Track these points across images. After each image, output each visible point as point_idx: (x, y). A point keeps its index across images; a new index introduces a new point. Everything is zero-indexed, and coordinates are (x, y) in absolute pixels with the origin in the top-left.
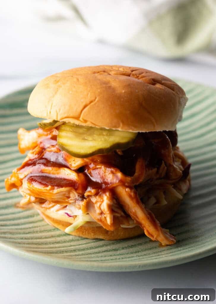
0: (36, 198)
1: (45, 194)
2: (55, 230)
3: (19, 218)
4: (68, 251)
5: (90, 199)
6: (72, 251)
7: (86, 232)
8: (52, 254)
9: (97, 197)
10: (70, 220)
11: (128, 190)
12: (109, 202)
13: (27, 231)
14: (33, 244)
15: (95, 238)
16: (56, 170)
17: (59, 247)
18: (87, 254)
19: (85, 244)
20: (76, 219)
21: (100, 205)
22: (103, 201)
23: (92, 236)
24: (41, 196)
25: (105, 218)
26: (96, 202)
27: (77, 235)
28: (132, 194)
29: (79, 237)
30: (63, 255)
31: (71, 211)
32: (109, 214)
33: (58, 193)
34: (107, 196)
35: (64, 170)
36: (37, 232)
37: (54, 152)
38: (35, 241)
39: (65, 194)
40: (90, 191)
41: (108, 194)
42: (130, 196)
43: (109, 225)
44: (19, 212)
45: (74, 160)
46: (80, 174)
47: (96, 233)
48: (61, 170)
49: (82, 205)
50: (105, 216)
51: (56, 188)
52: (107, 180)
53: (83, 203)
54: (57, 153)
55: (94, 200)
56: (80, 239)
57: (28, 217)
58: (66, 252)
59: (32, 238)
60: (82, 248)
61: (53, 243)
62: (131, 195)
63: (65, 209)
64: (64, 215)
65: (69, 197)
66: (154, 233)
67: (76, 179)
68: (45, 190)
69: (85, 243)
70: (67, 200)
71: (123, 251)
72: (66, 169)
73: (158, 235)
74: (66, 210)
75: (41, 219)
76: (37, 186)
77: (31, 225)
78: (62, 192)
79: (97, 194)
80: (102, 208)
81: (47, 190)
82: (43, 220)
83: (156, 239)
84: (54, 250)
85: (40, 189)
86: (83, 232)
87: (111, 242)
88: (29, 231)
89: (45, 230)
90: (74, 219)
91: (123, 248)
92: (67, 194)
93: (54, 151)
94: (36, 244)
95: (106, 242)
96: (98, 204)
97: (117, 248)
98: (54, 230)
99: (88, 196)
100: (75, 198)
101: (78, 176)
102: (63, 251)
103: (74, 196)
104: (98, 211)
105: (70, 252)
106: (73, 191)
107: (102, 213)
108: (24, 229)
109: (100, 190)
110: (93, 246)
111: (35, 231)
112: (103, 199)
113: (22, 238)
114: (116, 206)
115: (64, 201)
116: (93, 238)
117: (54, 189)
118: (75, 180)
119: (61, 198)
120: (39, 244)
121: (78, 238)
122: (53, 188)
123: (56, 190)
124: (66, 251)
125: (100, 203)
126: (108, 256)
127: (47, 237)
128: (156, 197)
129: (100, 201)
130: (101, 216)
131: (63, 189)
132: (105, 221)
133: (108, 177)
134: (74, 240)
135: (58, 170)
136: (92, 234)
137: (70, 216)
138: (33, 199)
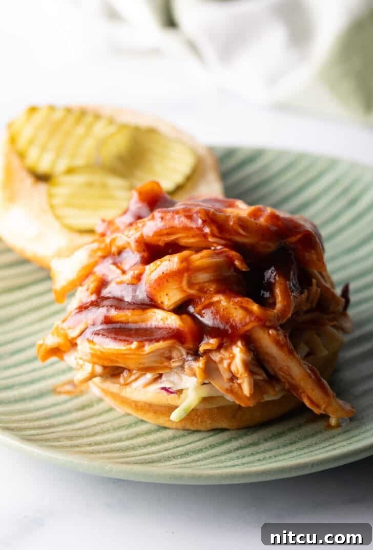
0: (105, 367)
1: (127, 356)
2: (138, 424)
3: (69, 412)
4: (177, 456)
5: (209, 357)
6: (182, 455)
7: (198, 419)
8: (154, 464)
9: (222, 351)
10: (170, 399)
11: (272, 332)
12: (245, 357)
13: (92, 431)
14: (112, 451)
15: (214, 428)
16: (140, 315)
17: (159, 451)
18: (212, 457)
19: (199, 441)
20: (183, 396)
21: (229, 365)
22: (233, 357)
23: (209, 424)
24: (117, 362)
25: (240, 385)
26: (222, 360)
27: (179, 428)
28: (281, 338)
29: (184, 430)
30: (171, 463)
31: (172, 382)
32: (246, 377)
33: (152, 352)
34: (240, 348)
35: (154, 312)
36: (108, 431)
37: (128, 284)
38: (113, 445)
39: (163, 353)
40: (209, 343)
41: (239, 343)
42: (278, 343)
43: (246, 397)
44: (66, 402)
45: (167, 295)
46: (184, 316)
47: (215, 419)
48: (149, 314)
49: (199, 367)
50: (239, 381)
51: (147, 344)
52: (233, 320)
53: (199, 365)
54: (133, 284)
55: (216, 357)
56: (186, 434)
57: (83, 408)
58: (174, 457)
59: (106, 442)
60: (198, 448)
61: (145, 446)
62: (279, 340)
63: (160, 381)
64: (159, 393)
65: (170, 358)
66: (322, 401)
67: (179, 325)
68: (127, 350)
69: (197, 439)
70: (166, 364)
71: (268, 445)
72: (156, 311)
73: (329, 404)
74: (161, 383)
75: (107, 408)
76: (111, 346)
77: (94, 421)
78: (159, 349)
79: (220, 347)
80: (233, 368)
81: (130, 349)
82: (111, 409)
83: (324, 410)
84: (154, 456)
85: (117, 350)
86: (193, 420)
87: (241, 432)
88: (96, 431)
89: (122, 424)
90: (179, 396)
91: (266, 440)
92: (167, 352)
93: (128, 282)
94: (118, 451)
95: (233, 432)
96: (226, 363)
97: (256, 440)
98: (136, 423)
99: (207, 352)
100: (181, 358)
101: (182, 319)
102: (169, 458)
103: (179, 355)
104: (226, 376)
105: (181, 458)
106: (177, 346)
107: (233, 378)
108: (85, 428)
109: (225, 341)
110: (214, 443)
111: (105, 429)
112: (232, 353)
113: (90, 445)
114: (254, 362)
115: (161, 365)
116: (209, 429)
117: (144, 346)
118: (179, 327)
119: (156, 362)
120: (123, 450)
121: (182, 432)
122: (141, 344)
123: (148, 348)
124: (174, 455)
125: (229, 361)
126: (249, 456)
127: (129, 436)
128: (307, 343)
129: (229, 358)
130: (231, 384)
131: (161, 344)
132: (240, 392)
133: (235, 315)
134: (177, 437)
135: (143, 315)
136: (209, 422)
137: (172, 393)
138: (99, 369)
